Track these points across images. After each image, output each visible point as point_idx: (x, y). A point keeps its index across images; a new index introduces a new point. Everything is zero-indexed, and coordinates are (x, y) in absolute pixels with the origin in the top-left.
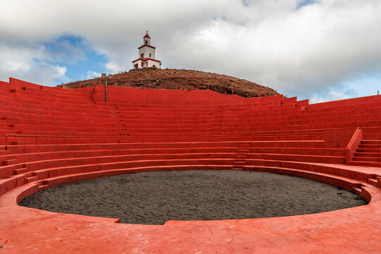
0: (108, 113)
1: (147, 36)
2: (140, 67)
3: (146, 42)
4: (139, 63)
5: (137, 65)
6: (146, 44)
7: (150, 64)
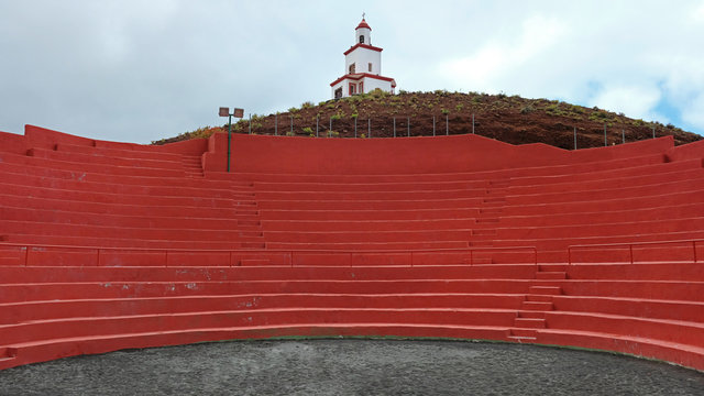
0: (229, 195)
1: (363, 25)
2: (345, 93)
3: (362, 38)
4: (345, 85)
5: (340, 90)
6: (361, 43)
7: (370, 86)
